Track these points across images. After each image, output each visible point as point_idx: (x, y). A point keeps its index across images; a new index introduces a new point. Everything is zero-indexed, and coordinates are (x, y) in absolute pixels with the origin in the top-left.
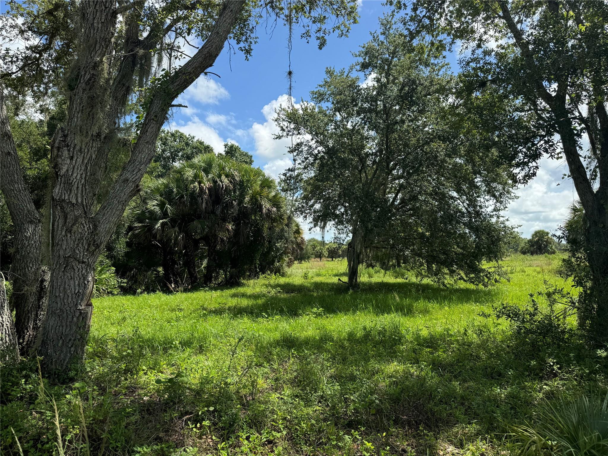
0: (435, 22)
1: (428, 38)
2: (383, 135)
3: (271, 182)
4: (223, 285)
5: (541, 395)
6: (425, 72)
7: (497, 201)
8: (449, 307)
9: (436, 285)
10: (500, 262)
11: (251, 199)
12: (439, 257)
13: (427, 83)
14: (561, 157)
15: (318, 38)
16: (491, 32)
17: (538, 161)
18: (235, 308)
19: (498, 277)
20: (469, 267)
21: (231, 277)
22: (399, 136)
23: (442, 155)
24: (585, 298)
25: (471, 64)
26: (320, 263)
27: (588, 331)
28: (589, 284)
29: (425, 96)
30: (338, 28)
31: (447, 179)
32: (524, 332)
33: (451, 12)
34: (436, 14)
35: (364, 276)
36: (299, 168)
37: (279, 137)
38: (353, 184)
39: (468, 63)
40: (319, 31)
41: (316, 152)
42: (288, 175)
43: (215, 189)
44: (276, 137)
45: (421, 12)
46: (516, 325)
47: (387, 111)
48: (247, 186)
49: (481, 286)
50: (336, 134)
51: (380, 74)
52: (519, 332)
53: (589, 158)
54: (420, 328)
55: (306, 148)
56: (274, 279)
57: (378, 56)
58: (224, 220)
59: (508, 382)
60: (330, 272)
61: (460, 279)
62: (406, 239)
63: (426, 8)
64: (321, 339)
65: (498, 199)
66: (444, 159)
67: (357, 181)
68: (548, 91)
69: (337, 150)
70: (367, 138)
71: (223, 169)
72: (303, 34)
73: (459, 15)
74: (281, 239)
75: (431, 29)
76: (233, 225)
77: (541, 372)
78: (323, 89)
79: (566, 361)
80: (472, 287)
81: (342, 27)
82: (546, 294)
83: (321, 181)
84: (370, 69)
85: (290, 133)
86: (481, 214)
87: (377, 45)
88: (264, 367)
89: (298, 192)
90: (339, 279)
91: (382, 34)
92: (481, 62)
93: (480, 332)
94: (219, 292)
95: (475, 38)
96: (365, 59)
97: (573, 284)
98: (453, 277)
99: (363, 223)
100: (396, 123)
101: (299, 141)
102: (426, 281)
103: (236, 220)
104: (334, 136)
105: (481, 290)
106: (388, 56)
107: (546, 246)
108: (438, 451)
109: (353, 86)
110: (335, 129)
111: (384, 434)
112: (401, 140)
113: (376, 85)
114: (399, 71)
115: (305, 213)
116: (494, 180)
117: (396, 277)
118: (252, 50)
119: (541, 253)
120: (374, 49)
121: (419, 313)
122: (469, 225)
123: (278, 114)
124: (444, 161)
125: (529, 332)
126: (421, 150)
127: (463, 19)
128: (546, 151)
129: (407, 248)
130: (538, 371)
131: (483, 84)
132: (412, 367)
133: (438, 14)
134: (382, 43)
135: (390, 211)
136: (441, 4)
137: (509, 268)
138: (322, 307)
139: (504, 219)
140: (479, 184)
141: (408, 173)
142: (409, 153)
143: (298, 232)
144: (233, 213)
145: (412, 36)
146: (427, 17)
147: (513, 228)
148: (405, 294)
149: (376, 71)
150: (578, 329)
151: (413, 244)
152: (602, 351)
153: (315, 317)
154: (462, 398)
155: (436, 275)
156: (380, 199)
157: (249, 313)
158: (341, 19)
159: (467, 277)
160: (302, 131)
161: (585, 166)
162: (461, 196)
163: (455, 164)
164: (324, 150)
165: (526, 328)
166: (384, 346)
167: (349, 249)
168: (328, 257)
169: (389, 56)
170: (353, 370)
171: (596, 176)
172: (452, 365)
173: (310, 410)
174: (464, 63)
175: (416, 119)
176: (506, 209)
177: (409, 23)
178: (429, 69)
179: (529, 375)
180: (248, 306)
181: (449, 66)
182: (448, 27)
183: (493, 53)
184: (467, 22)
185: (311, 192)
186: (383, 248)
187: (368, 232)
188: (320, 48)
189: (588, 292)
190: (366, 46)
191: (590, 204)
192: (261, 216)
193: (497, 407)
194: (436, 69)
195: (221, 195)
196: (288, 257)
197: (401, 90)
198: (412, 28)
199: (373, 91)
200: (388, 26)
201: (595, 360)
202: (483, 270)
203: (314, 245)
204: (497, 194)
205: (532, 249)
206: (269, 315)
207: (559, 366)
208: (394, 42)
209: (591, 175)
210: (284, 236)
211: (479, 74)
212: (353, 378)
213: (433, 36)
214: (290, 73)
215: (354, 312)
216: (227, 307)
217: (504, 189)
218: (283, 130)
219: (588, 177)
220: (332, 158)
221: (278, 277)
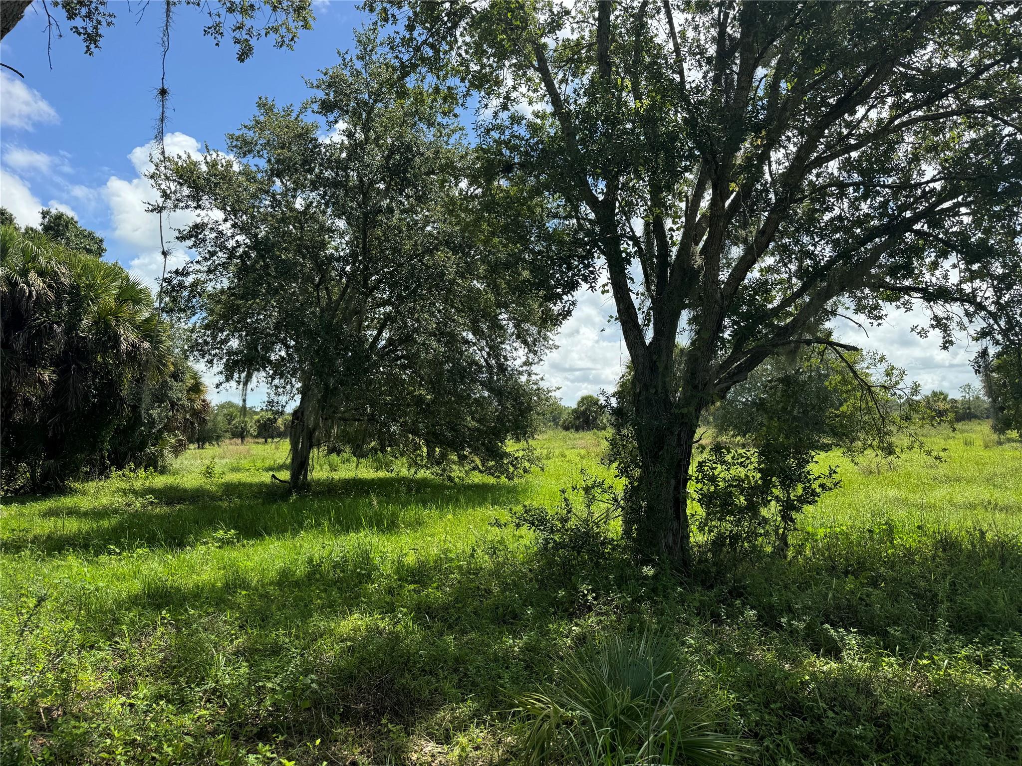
0: (442, 56)
1: (431, 80)
2: (358, 228)
3: (141, 291)
4: (26, 493)
5: (569, 642)
6: (428, 135)
7: (530, 351)
8: (454, 515)
9: (439, 480)
10: (531, 442)
11: (96, 323)
12: (444, 435)
13: (429, 154)
14: (608, 291)
15: (237, 41)
16: (523, 89)
17: (574, 294)
18: (49, 537)
19: (527, 465)
20: (487, 449)
21: (45, 476)
22: (385, 234)
23: (451, 272)
24: (632, 493)
25: (492, 133)
26: (242, 448)
27: (635, 540)
28: (637, 473)
29: (427, 174)
30: (276, 30)
31: (459, 311)
32: (553, 547)
33: (467, 44)
34: (443, 43)
35: (322, 469)
36: (199, 271)
37: (159, 209)
38: (302, 308)
39: (488, 131)
40: (239, 28)
41: (231, 244)
42: (175, 282)
43: (13, 298)
44: (150, 208)
45: (420, 34)
46: (542, 536)
47: (364, 189)
48: (86, 296)
49: (504, 480)
50: (273, 216)
51: (355, 126)
52: (545, 548)
53: (643, 295)
54: (404, 552)
55: (213, 235)
56: (142, 479)
57: (351, 93)
58: (33, 361)
59: (526, 627)
60: (259, 464)
61: (474, 469)
62: (393, 405)
63: (429, 30)
64: (227, 586)
65: (531, 348)
66: (454, 280)
67: (312, 303)
68: (594, 192)
69: (273, 245)
70: (330, 230)
71: (34, 259)
72: (209, 28)
73: (479, 53)
74: (162, 402)
75: (435, 65)
76: (54, 372)
77: (571, 607)
78: (251, 133)
79: (605, 586)
80: (491, 480)
81: (283, 31)
82: (584, 489)
83: (242, 298)
84: (336, 113)
85: (181, 205)
86: (506, 369)
87: (349, 74)
88: (99, 649)
89: (197, 316)
90: (273, 476)
91: (359, 58)
92: (507, 133)
93: (493, 551)
94: (14, 508)
95: (499, 94)
96: (327, 94)
97: (617, 472)
98: (464, 467)
99: (320, 376)
100: (379, 211)
101: (198, 220)
102: (423, 474)
103: (61, 364)
104: (270, 219)
105: (504, 487)
106: (367, 97)
107: (595, 419)
108: (409, 755)
109: (305, 136)
110: (272, 207)
111: (318, 742)
112: (389, 241)
113: (346, 142)
114: (386, 126)
115: (210, 354)
116: (526, 320)
117: (377, 469)
118: (100, 36)
119: (589, 429)
120: (343, 81)
121: (407, 527)
122: (488, 385)
123: (157, 165)
124: (453, 282)
125: (558, 546)
126: (420, 261)
127: (485, 60)
128: (585, 280)
129: (394, 420)
130: (567, 605)
131: (508, 168)
132: (382, 619)
133: (447, 43)
134: (359, 73)
135: (368, 358)
136: (450, 29)
137: (545, 452)
138: (235, 528)
139: (538, 377)
140: (505, 322)
141: (400, 296)
142: (401, 265)
143: (197, 388)
144: (53, 349)
145: (406, 70)
146: (427, 45)
147: (549, 391)
148: (389, 496)
149: (347, 118)
150: (622, 538)
151: (406, 414)
152: (649, 567)
153: (220, 547)
154: (457, 660)
155: (439, 463)
156: (351, 336)
157: (81, 547)
158: (281, 16)
159: (483, 465)
160: (205, 201)
161: (637, 306)
162: (478, 340)
163: (471, 290)
164: (248, 241)
165: (555, 541)
166: (339, 589)
167: (293, 422)
168: (256, 437)
169: (370, 97)
170: (279, 636)
171: (649, 321)
172: (446, 608)
173: (187, 720)
174: (483, 130)
175: (412, 210)
176: (541, 363)
177: (400, 49)
178: (433, 130)
179: (555, 613)
180: (80, 532)
181: (464, 132)
182: (462, 68)
183: (524, 122)
184: (490, 65)
185: (224, 317)
186: (355, 420)
187: (329, 393)
188: (241, 59)
189: (636, 484)
190: (331, 72)
191: (641, 359)
192: (118, 355)
193: (507, 668)
194: (444, 132)
195: (26, 311)
196: (176, 436)
197: (388, 158)
198: (406, 57)
199: (341, 152)
200: (370, 47)
201: (640, 582)
202: (507, 455)
203: (231, 415)
204: (530, 339)
205: (577, 422)
206: (123, 549)
207: (594, 595)
208: (379, 75)
209: (644, 319)
210: (167, 396)
211: (504, 151)
212: (276, 650)
213: (438, 77)
214: (163, 92)
215: (295, 533)
216: (30, 536)
217: (539, 333)
218: (166, 196)
219: (640, 322)
220: (263, 257)
221: (151, 474)
